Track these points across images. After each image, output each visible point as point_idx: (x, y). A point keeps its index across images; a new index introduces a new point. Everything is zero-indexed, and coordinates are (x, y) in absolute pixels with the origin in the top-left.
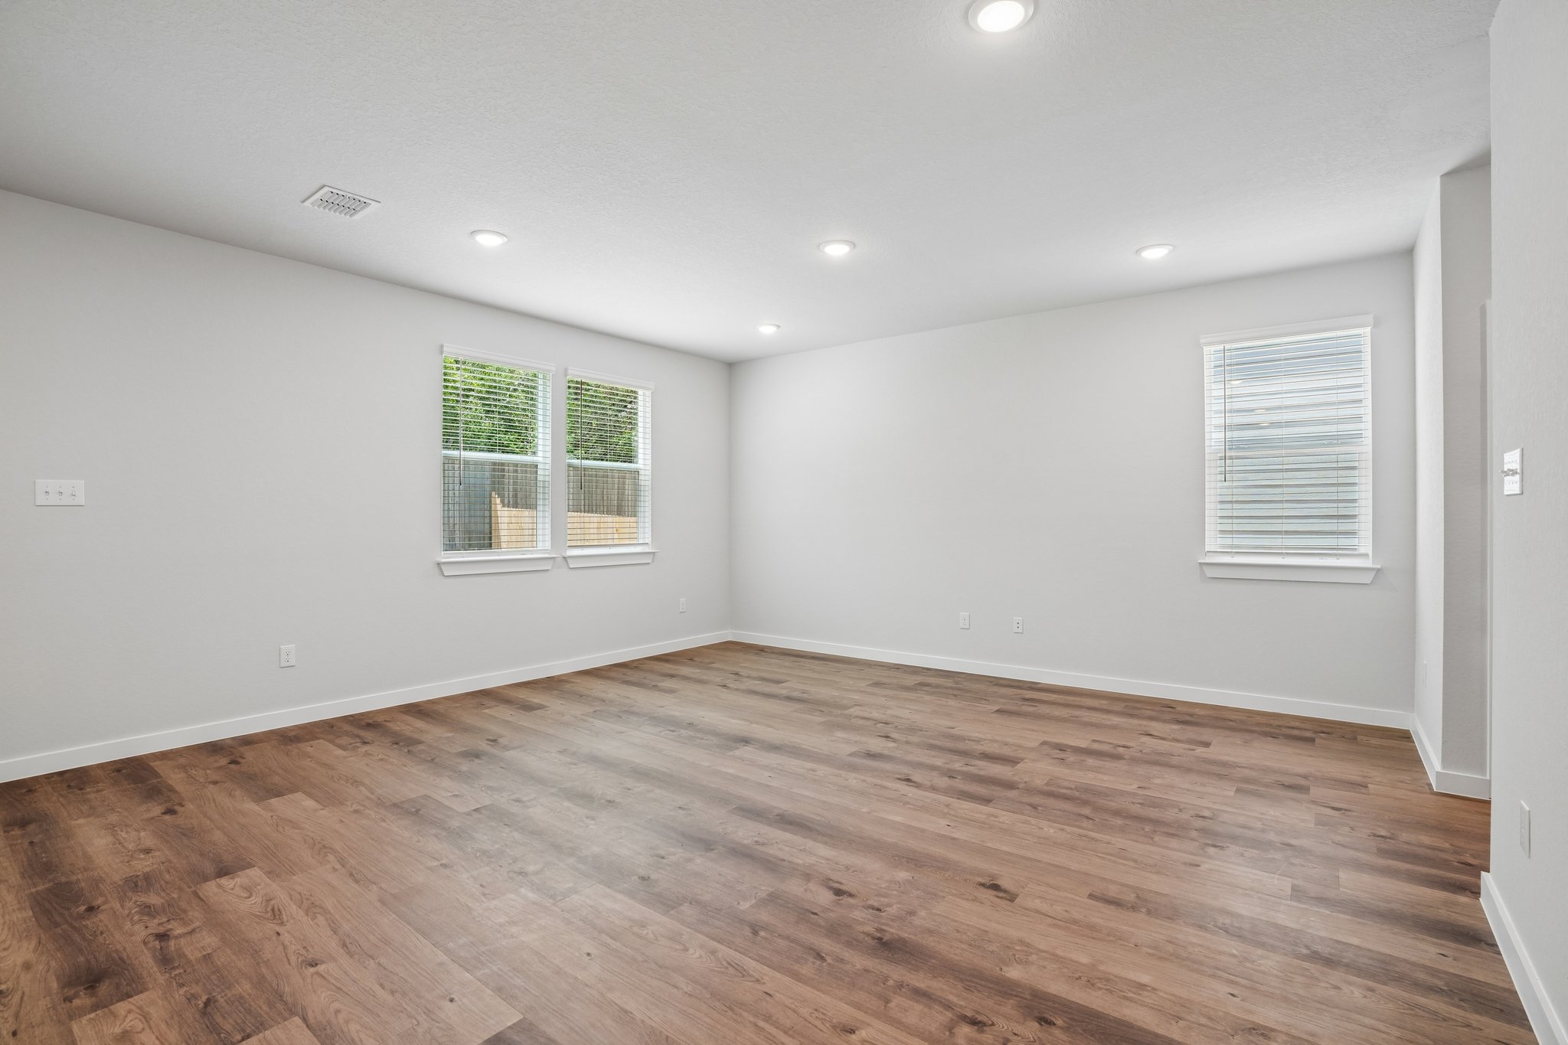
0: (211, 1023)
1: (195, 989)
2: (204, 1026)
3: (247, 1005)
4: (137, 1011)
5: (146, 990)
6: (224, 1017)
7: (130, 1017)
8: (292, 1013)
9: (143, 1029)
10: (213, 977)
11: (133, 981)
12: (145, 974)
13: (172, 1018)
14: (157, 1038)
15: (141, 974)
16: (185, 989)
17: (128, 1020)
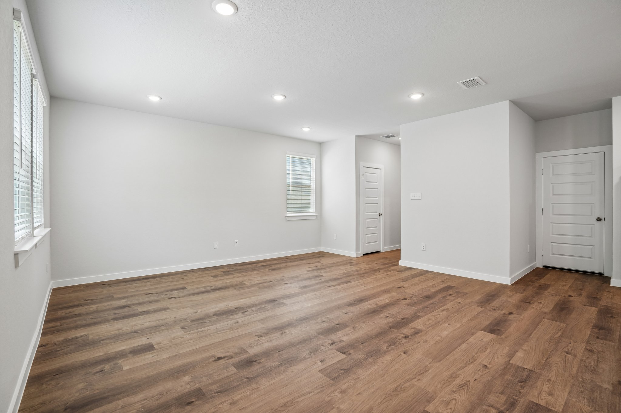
0: (527, 378)
1: (518, 388)
2: (530, 378)
3: (514, 373)
4: (540, 398)
5: (530, 401)
6: (523, 376)
7: (543, 398)
8: (509, 363)
9: (544, 391)
10: (510, 386)
11: (530, 408)
12: (524, 406)
13: (534, 387)
14: (543, 386)
15: (525, 408)
16: (520, 391)
17: (545, 397)
